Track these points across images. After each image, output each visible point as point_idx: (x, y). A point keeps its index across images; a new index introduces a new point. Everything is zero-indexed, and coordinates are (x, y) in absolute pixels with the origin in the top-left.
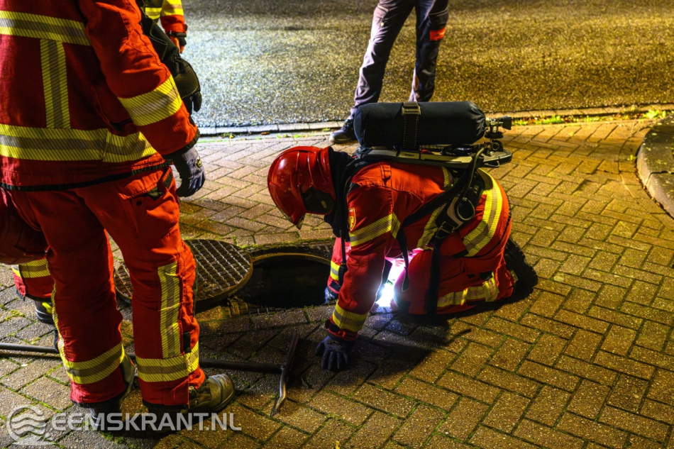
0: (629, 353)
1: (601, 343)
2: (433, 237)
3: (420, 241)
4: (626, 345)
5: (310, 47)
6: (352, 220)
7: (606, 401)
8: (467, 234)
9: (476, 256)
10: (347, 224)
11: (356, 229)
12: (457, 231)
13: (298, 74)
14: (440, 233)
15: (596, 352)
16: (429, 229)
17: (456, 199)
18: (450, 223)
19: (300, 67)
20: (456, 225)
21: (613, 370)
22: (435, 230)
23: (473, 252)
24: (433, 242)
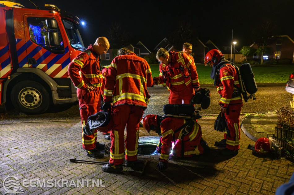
0: (233, 167)
1: (226, 164)
2: (182, 136)
3: (179, 137)
4: (233, 165)
5: (158, 100)
6: (162, 132)
7: (225, 177)
8: (189, 135)
9: (192, 141)
10: (161, 132)
11: (163, 133)
12: (187, 135)
13: (154, 106)
14: (183, 135)
15: (224, 166)
16: (181, 134)
17: (187, 126)
18: (186, 133)
19: (155, 104)
20: (187, 133)
21: (228, 170)
22: (182, 134)
23: (191, 140)
24: (182, 137)
